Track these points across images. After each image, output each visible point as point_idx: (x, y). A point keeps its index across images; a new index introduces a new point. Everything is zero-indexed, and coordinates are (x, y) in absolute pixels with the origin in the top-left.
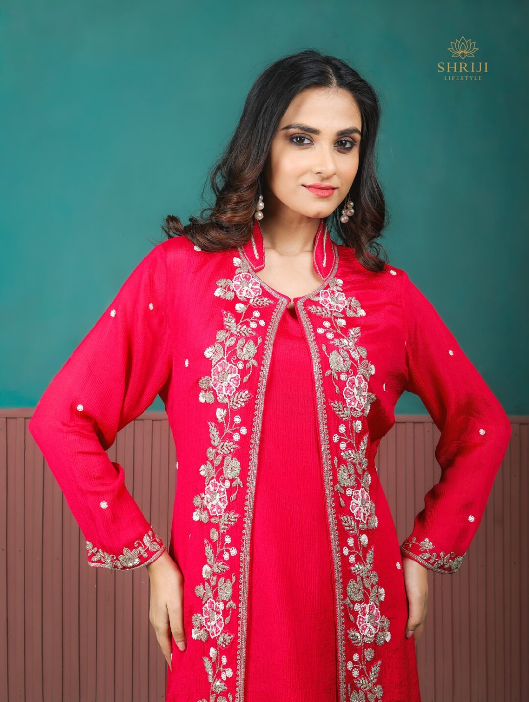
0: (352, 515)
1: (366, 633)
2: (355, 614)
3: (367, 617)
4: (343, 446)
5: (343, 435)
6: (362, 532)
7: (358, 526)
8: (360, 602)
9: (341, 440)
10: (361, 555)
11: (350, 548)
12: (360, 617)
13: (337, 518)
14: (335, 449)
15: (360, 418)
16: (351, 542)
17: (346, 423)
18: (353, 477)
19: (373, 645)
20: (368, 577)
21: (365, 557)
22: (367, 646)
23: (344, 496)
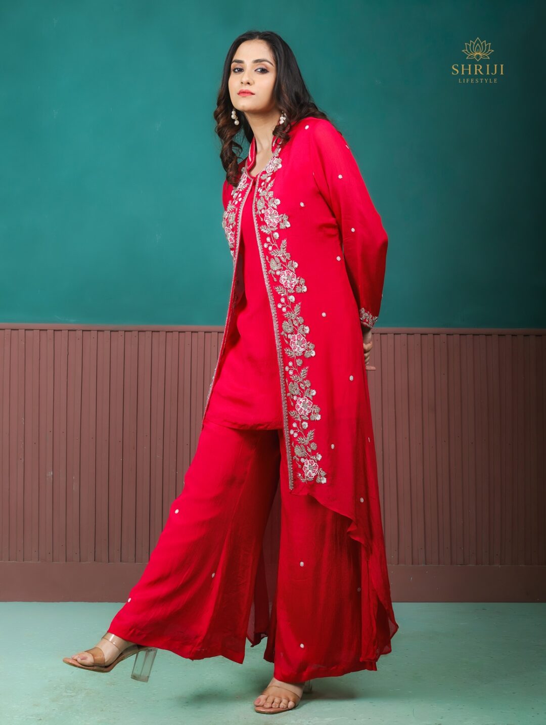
0: (282, 285)
1: (296, 350)
2: (289, 340)
3: (296, 342)
4: (270, 248)
5: (269, 243)
6: (290, 294)
7: (287, 291)
8: (292, 333)
9: (269, 246)
10: (290, 307)
11: (282, 304)
12: (292, 342)
13: (272, 288)
14: (266, 251)
15: (276, 231)
16: (283, 300)
17: (270, 236)
18: (280, 265)
19: (302, 357)
20: (296, 319)
21: (293, 309)
22: (297, 357)
23: (276, 276)
